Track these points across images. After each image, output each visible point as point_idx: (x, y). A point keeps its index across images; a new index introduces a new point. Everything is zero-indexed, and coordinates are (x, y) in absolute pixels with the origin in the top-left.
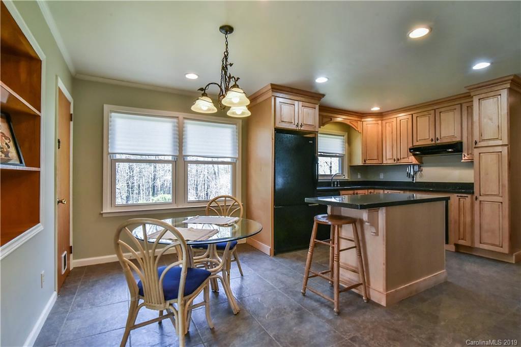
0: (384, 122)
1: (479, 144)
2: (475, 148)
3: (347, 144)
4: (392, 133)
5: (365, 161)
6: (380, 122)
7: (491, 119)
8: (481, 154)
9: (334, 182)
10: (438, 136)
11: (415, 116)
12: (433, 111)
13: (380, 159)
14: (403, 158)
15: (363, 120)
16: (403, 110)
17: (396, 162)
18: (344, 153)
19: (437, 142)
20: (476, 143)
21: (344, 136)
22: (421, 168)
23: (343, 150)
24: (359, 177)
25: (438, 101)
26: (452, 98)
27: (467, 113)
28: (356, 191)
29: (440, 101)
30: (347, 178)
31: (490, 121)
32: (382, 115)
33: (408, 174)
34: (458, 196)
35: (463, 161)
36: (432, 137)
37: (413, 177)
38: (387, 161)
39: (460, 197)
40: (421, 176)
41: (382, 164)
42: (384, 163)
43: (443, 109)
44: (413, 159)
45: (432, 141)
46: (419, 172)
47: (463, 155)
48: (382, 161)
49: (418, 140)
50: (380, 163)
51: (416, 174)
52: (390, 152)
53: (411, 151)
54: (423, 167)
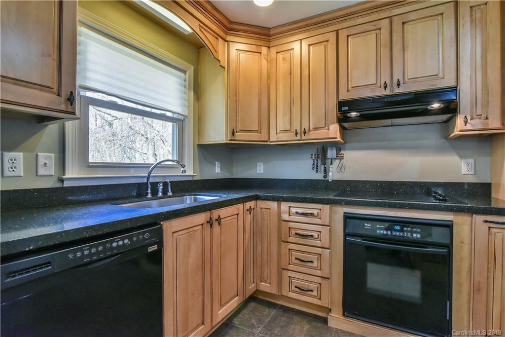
0: (273, 51)
3: (192, 93)
4: (291, 73)
5: (233, 134)
6: (264, 50)
9: (155, 185)
10: (397, 75)
11: (343, 35)
12: (387, 21)
13: (264, 131)
14: (316, 129)
15: (229, 38)
17: (298, 138)
18: (186, 114)
19: (397, 90)
21: (185, 72)
22: (342, 152)
23: (184, 105)
24: (217, 171)
28: (216, 213)
30: (190, 172)
32: (269, 36)
33: (314, 164)
34: (486, 222)
35: (456, 132)
36: (385, 78)
37: (325, 171)
38: (279, 135)
39: (492, 225)
40: (341, 168)
41: (267, 141)
42: (271, 140)
43: (412, 16)
44: (334, 131)
45: (385, 87)
46: (338, 161)
47: (459, 121)
48: (267, 136)
49: (350, 88)
50: (263, 140)
51: (331, 164)
52: (285, 115)
53: (343, 109)
54: (345, 150)
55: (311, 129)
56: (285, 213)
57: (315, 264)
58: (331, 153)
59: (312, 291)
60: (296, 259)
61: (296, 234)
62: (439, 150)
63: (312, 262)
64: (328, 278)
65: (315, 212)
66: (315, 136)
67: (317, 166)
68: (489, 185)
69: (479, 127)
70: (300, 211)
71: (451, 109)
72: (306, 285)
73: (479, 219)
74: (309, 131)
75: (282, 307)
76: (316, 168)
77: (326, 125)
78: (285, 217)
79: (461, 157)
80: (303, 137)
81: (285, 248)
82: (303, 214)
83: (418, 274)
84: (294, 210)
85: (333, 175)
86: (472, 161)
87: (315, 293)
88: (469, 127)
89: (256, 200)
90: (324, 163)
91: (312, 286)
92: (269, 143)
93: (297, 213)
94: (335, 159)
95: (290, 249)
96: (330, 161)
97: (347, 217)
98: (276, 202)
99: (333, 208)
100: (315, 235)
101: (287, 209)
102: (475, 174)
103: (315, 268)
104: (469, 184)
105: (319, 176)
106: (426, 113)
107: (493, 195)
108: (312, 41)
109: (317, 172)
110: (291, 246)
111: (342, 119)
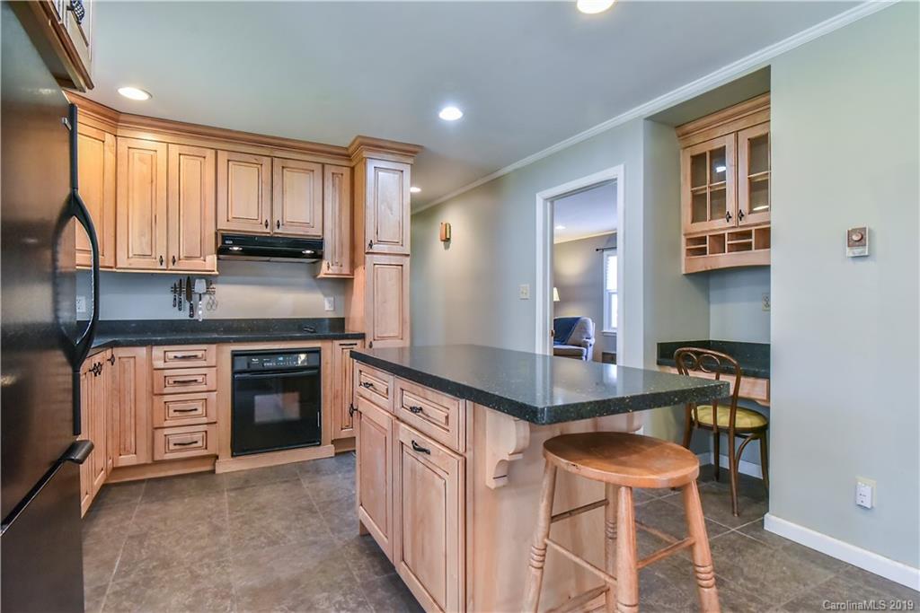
0: (123, 143)
1: (376, 248)
2: (368, 253)
4: (152, 182)
6: (109, 138)
7: (391, 209)
8: (376, 266)
10: (277, 217)
11: (223, 157)
12: (268, 159)
13: (108, 253)
14: (188, 258)
16: (181, 127)
17: (164, 267)
19: (277, 231)
20: (371, 245)
22: (213, 286)
25: (287, 143)
26: (302, 145)
27: (333, 185)
29: (292, 144)
31: (389, 212)
32: (117, 121)
33: (175, 299)
34: (341, 345)
35: (322, 275)
36: (266, 217)
37: (191, 308)
38: (131, 261)
39: (344, 347)
40: (212, 305)
41: (111, 267)
42: (118, 266)
43: (290, 163)
44: (211, 262)
45: (267, 226)
46: (207, 296)
47: (324, 265)
48: (113, 260)
49: (230, 218)
50: (107, 265)
51: (200, 300)
52: (142, 235)
53: (227, 242)
54: (216, 283)
55: (181, 257)
56: (158, 359)
57: (200, 411)
58: (200, 286)
59: (196, 442)
60: (175, 411)
61: (175, 382)
62: (309, 288)
63: (196, 410)
64: (215, 423)
65: (199, 354)
66: (185, 267)
67: (180, 302)
68: (343, 319)
69: (336, 272)
70: (179, 355)
71: (318, 256)
72: (188, 438)
73: (337, 343)
74: (179, 259)
75: (150, 480)
76: (178, 304)
77: (202, 255)
78: (160, 364)
79: (325, 295)
80: (171, 267)
81: (159, 401)
82: (184, 358)
83: (296, 395)
84: (171, 355)
85: (202, 314)
86: (332, 299)
87: (200, 444)
88: (330, 271)
89: (112, 348)
90: (189, 298)
91: (198, 437)
92: (114, 270)
93: (176, 357)
94: (204, 294)
95: (165, 402)
96: (198, 296)
97: (235, 355)
98: (145, 348)
99: (220, 348)
100: (200, 379)
101: (163, 354)
102: (334, 310)
103: (200, 416)
104: (330, 319)
105: (184, 315)
106: (300, 255)
107: (346, 327)
108: (185, 150)
109: (180, 309)
110: (167, 398)
111: (222, 251)
